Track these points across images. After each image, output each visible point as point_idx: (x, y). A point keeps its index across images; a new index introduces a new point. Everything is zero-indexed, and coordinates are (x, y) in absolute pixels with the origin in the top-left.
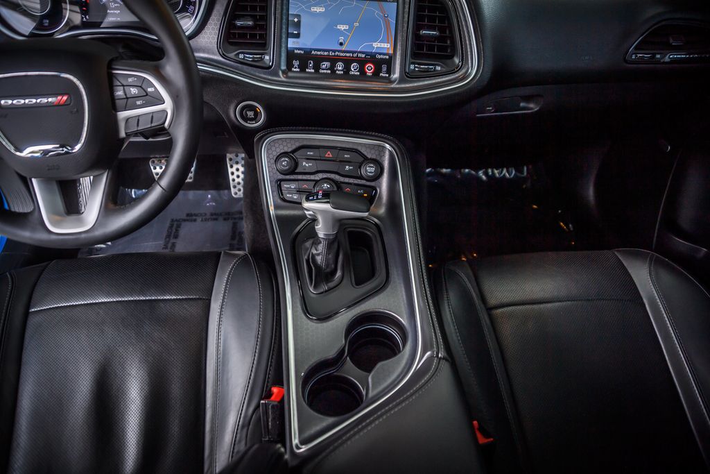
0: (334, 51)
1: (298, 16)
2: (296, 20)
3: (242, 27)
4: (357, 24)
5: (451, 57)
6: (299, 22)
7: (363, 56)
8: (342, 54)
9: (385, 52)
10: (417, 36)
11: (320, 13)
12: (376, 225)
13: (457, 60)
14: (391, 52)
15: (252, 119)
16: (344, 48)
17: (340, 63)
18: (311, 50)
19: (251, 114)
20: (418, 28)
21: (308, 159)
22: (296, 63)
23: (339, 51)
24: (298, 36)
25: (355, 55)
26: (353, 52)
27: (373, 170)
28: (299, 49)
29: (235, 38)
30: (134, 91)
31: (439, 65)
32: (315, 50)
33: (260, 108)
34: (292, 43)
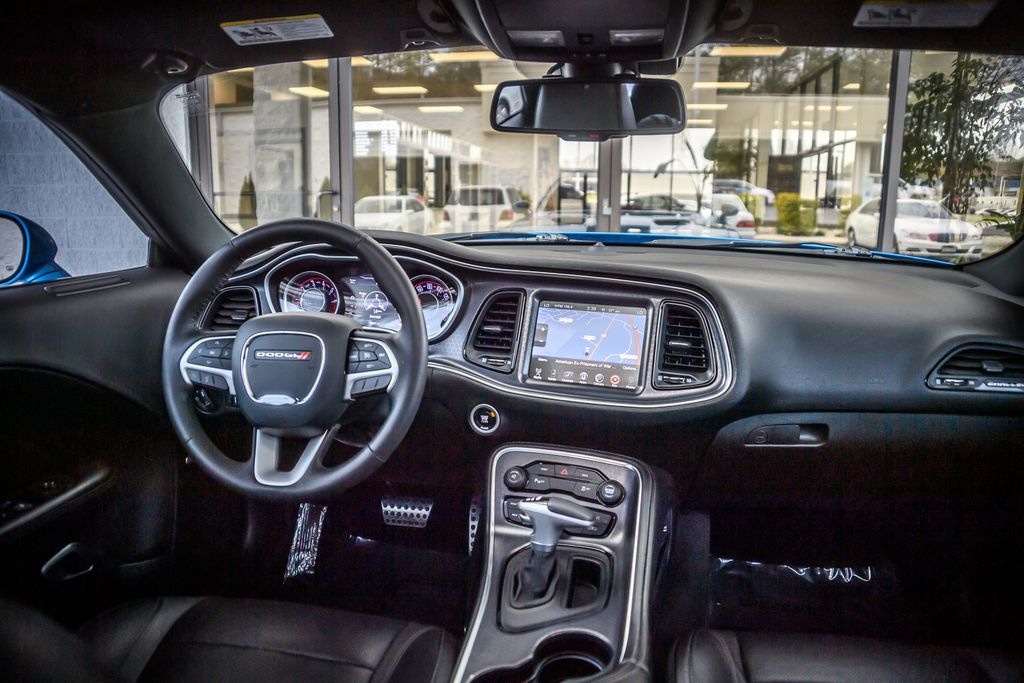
0: (579, 361)
1: (546, 326)
2: (543, 329)
3: (488, 333)
4: (604, 336)
5: (705, 370)
6: (546, 331)
7: (609, 367)
8: (586, 364)
9: (633, 363)
10: (666, 348)
11: (568, 325)
12: (607, 553)
13: (710, 374)
14: (639, 364)
15: (485, 425)
16: (589, 358)
17: (584, 373)
18: (555, 359)
19: (485, 418)
20: (667, 338)
21: (541, 475)
22: (539, 371)
23: (584, 361)
24: (542, 345)
25: (601, 366)
26: (599, 363)
27: (612, 491)
28: (543, 357)
29: (482, 343)
30: (367, 355)
31: (689, 377)
32: (559, 359)
33: (495, 413)
34: (537, 351)
